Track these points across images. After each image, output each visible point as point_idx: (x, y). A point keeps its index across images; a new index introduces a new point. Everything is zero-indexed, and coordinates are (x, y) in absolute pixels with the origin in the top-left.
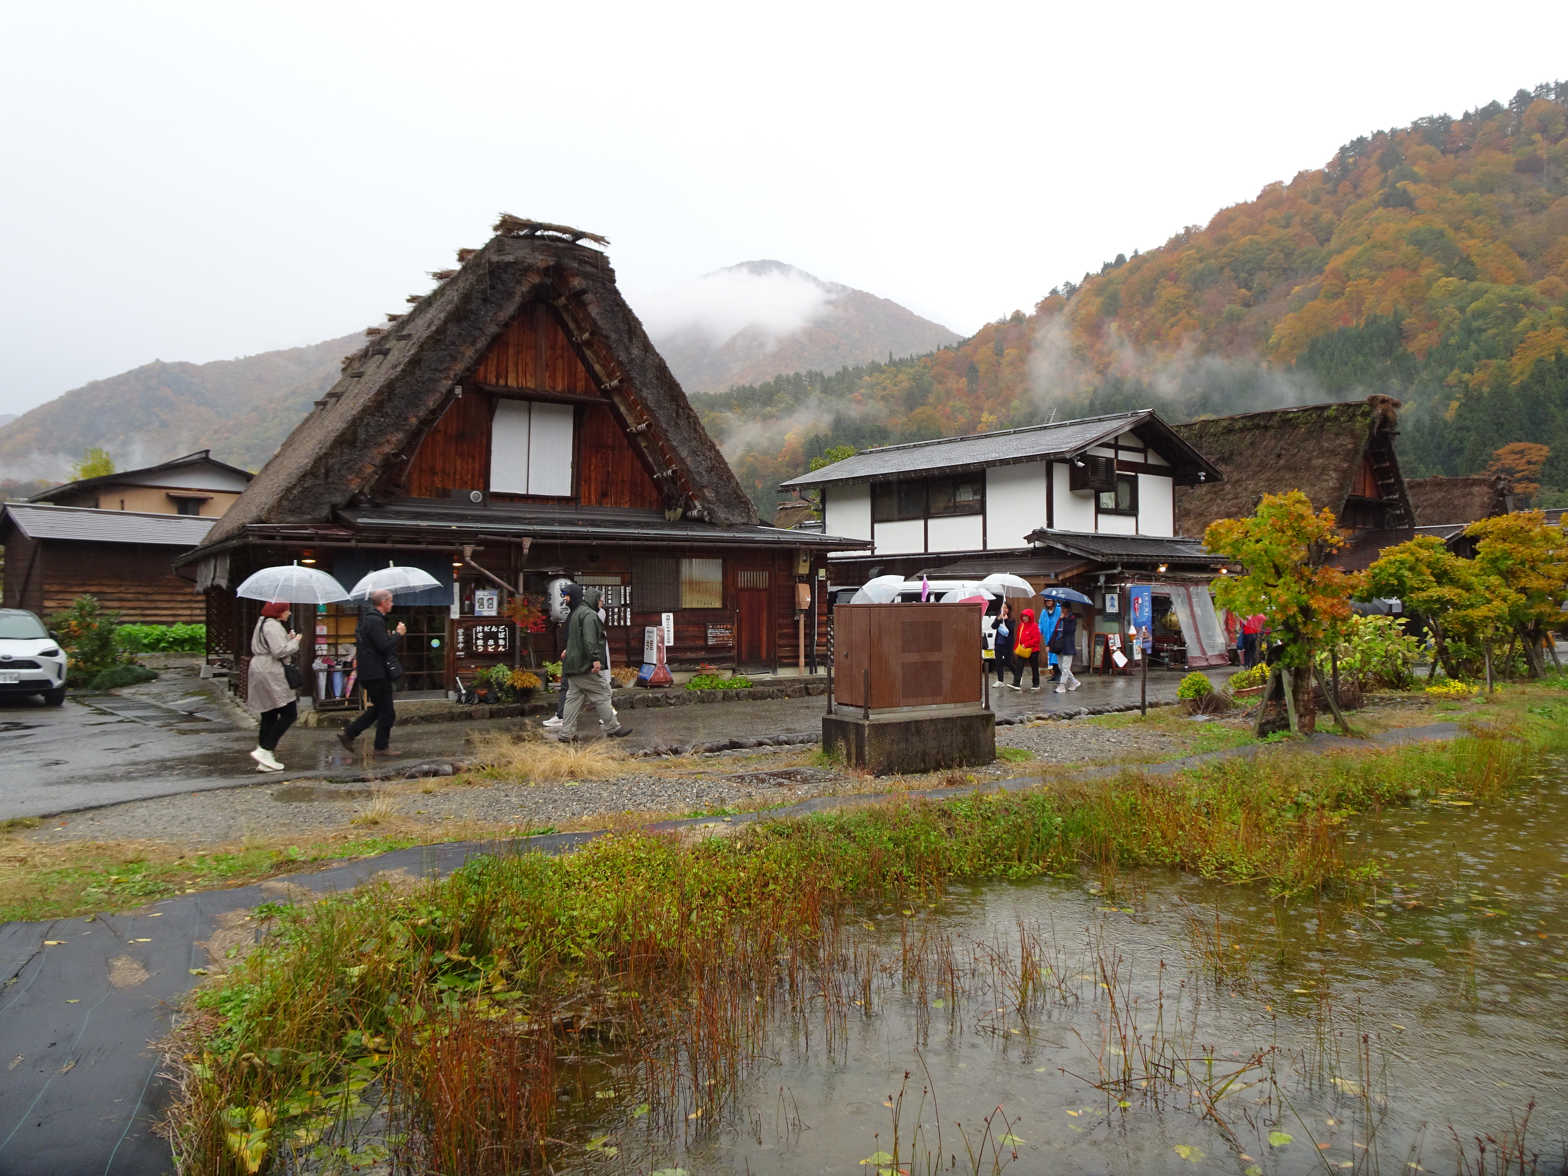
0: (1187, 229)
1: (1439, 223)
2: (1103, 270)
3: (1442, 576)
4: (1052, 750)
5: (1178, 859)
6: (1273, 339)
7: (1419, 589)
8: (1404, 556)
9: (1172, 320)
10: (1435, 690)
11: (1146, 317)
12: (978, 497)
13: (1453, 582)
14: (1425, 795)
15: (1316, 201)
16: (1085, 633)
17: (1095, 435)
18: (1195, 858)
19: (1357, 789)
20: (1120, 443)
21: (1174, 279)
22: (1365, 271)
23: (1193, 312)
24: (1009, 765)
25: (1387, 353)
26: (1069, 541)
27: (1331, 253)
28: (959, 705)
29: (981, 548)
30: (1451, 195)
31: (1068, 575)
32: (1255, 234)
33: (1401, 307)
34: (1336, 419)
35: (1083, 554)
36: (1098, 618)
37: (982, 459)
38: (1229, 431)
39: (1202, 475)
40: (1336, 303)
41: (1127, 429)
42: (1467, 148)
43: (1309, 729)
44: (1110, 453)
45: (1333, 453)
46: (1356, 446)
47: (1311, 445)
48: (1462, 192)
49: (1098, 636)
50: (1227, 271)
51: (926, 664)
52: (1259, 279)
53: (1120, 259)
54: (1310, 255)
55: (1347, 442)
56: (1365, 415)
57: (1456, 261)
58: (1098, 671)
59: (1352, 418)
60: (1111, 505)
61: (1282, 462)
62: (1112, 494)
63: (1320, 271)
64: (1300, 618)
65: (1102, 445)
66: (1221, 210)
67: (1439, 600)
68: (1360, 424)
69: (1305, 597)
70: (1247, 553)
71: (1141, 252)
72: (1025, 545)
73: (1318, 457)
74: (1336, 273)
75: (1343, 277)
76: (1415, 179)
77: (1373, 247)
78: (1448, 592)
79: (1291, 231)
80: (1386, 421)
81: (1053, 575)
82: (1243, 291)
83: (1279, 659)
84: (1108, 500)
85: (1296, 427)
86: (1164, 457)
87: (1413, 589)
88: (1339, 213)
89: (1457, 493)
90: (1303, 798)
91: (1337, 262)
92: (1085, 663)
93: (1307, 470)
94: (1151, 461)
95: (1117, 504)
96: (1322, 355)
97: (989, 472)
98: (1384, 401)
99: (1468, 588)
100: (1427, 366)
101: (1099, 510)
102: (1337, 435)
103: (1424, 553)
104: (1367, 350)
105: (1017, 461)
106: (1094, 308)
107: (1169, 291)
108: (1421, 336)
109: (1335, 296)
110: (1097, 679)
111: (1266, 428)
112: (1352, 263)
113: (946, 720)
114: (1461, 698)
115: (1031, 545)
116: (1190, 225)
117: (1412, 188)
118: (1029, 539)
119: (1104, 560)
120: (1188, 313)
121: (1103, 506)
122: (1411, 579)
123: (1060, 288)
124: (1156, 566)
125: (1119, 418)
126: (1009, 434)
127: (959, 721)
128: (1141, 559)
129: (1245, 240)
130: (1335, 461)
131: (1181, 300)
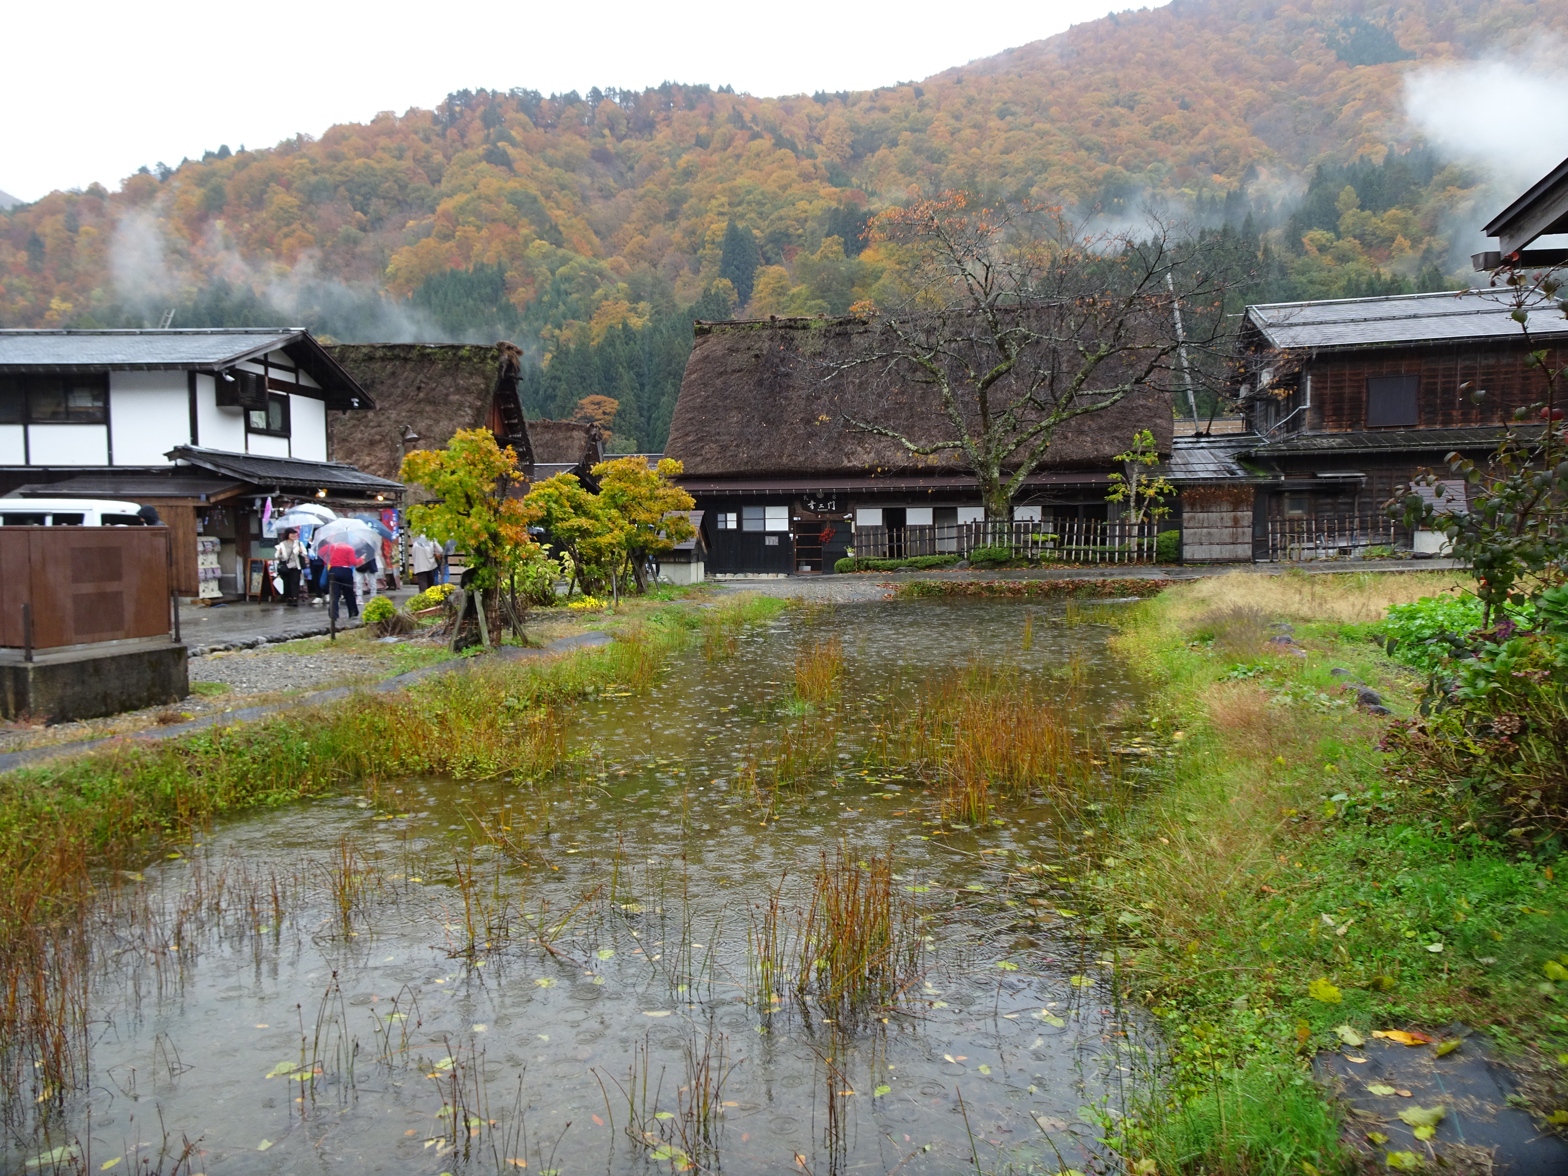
0: (299, 136)
1: (533, 189)
2: (205, 158)
3: (579, 509)
4: (249, 681)
5: (427, 766)
6: (390, 269)
7: (562, 519)
8: (551, 490)
9: (285, 230)
10: (576, 605)
11: (256, 222)
12: (100, 404)
13: (586, 514)
14: (597, 691)
15: (427, 140)
16: (240, 560)
17: (246, 349)
18: (443, 763)
19: (549, 690)
20: (271, 359)
21: (287, 186)
22: (472, 219)
23: (309, 225)
24: (206, 700)
25: (493, 300)
26: (220, 461)
27: (443, 195)
28: (144, 639)
29: (105, 462)
30: (542, 166)
31: (222, 497)
32: (368, 157)
33: (505, 260)
34: (469, 359)
35: (237, 476)
36: (254, 544)
37: (105, 360)
38: (370, 358)
39: (356, 402)
40: (447, 245)
41: (279, 346)
42: (553, 126)
43: (497, 643)
44: (259, 370)
45: (468, 391)
46: (488, 386)
47: (447, 381)
48: (551, 165)
49: (254, 562)
50: (342, 189)
51: (103, 596)
52: (375, 204)
53: (224, 151)
54: (423, 193)
55: (479, 381)
56: (494, 358)
57: (547, 227)
58: (254, 599)
59: (483, 360)
60: (262, 424)
61: (421, 395)
62: (263, 413)
63: (433, 211)
64: (490, 544)
65: (255, 361)
66: (335, 127)
67: (579, 529)
68: (490, 366)
69: (494, 525)
70: (444, 483)
71: (249, 148)
72: (166, 462)
73: (454, 393)
74: (446, 215)
75: (453, 219)
76: (513, 143)
77: (479, 197)
78: (584, 522)
79: (404, 164)
80: (511, 367)
81: (203, 497)
82: (359, 214)
83: (471, 581)
84: (258, 418)
85: (433, 362)
86: (316, 379)
87: (558, 520)
88: (448, 158)
89: (561, 435)
90: (512, 702)
91: (446, 205)
92: (240, 591)
93: (446, 404)
94: (302, 382)
95: (268, 424)
96: (436, 293)
97: (113, 376)
98: (510, 348)
99: (596, 518)
100: (526, 318)
101: (249, 429)
102: (471, 374)
103: (565, 489)
104: (476, 295)
105: (151, 367)
106: (195, 199)
107: (281, 198)
108: (521, 289)
109: (447, 237)
110: (256, 608)
111: (406, 360)
112: (462, 209)
113: (131, 656)
114: (596, 611)
115: (172, 463)
116: (303, 133)
117: (510, 150)
118: (170, 456)
119: (262, 482)
120: (303, 226)
121: (254, 425)
122: (557, 512)
123: (153, 169)
124: (314, 491)
125: (269, 333)
126: (134, 334)
127: (146, 658)
128: (300, 484)
129: (359, 162)
130: (470, 399)
131: (295, 210)
